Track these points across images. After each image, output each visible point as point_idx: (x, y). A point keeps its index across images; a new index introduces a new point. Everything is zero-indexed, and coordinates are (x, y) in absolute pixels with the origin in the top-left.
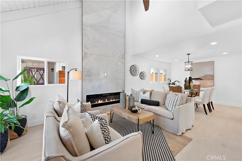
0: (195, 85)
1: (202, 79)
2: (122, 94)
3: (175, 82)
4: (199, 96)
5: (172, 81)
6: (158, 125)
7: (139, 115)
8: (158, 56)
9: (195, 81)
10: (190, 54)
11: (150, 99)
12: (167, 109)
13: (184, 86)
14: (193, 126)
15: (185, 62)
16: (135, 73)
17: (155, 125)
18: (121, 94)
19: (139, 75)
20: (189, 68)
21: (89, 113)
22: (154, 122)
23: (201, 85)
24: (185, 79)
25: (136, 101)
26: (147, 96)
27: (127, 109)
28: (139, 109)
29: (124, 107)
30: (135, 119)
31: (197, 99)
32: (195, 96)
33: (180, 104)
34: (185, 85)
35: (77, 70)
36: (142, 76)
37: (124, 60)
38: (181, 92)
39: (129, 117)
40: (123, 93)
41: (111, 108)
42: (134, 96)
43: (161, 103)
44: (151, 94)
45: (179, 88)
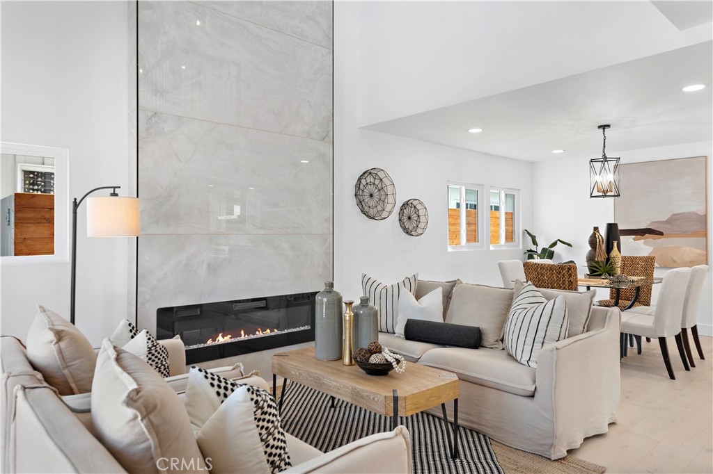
0: (633, 259)
1: (661, 234)
2: (325, 300)
3: (554, 244)
4: (648, 304)
5: (543, 244)
6: (475, 426)
7: (396, 382)
8: (478, 130)
9: (635, 239)
10: (608, 126)
11: (441, 321)
12: (512, 357)
13: (586, 264)
14: (613, 423)
15: (592, 161)
16: (379, 208)
17: (464, 429)
18: (318, 298)
19: (395, 216)
20: (606, 185)
21: (200, 370)
22: (459, 415)
23: (656, 259)
24: (592, 232)
25: (384, 328)
26: (430, 309)
27: (347, 360)
28: (396, 359)
29: (335, 355)
30: (382, 398)
31: (637, 318)
32: (630, 302)
33: (562, 336)
34: (591, 259)
35: (116, 195)
36: (409, 218)
37: (326, 148)
38: (572, 286)
39: (356, 394)
40: (330, 292)
41: (276, 360)
42: (377, 307)
43: (490, 338)
44: (447, 298)
45: (563, 269)
